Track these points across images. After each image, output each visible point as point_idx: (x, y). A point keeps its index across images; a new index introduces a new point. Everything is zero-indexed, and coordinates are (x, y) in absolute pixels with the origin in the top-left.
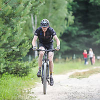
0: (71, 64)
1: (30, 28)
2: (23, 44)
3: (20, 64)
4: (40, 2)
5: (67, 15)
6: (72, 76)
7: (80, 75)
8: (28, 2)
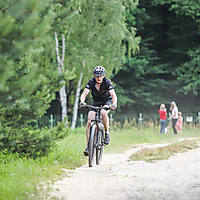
0: (133, 132)
1: (52, 60)
2: (38, 93)
3: (31, 132)
4: (72, 10)
5: (126, 34)
6: (136, 157)
7: (151, 155)
8: (48, 8)
